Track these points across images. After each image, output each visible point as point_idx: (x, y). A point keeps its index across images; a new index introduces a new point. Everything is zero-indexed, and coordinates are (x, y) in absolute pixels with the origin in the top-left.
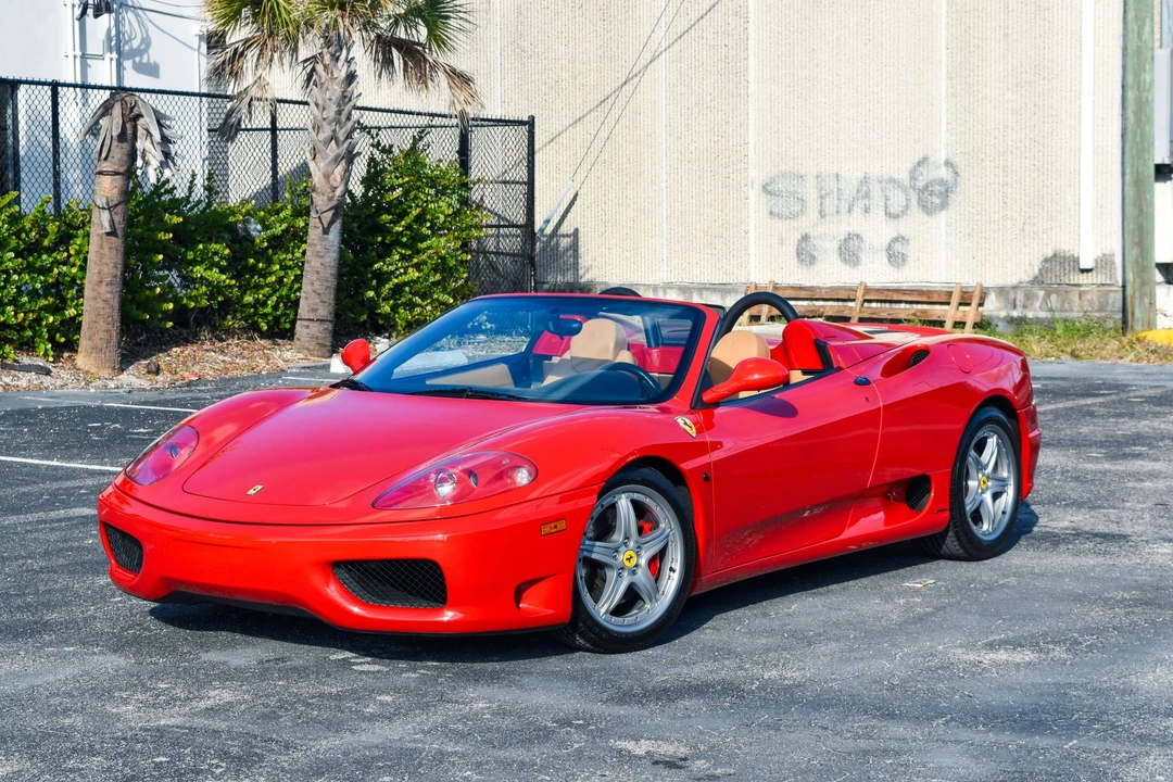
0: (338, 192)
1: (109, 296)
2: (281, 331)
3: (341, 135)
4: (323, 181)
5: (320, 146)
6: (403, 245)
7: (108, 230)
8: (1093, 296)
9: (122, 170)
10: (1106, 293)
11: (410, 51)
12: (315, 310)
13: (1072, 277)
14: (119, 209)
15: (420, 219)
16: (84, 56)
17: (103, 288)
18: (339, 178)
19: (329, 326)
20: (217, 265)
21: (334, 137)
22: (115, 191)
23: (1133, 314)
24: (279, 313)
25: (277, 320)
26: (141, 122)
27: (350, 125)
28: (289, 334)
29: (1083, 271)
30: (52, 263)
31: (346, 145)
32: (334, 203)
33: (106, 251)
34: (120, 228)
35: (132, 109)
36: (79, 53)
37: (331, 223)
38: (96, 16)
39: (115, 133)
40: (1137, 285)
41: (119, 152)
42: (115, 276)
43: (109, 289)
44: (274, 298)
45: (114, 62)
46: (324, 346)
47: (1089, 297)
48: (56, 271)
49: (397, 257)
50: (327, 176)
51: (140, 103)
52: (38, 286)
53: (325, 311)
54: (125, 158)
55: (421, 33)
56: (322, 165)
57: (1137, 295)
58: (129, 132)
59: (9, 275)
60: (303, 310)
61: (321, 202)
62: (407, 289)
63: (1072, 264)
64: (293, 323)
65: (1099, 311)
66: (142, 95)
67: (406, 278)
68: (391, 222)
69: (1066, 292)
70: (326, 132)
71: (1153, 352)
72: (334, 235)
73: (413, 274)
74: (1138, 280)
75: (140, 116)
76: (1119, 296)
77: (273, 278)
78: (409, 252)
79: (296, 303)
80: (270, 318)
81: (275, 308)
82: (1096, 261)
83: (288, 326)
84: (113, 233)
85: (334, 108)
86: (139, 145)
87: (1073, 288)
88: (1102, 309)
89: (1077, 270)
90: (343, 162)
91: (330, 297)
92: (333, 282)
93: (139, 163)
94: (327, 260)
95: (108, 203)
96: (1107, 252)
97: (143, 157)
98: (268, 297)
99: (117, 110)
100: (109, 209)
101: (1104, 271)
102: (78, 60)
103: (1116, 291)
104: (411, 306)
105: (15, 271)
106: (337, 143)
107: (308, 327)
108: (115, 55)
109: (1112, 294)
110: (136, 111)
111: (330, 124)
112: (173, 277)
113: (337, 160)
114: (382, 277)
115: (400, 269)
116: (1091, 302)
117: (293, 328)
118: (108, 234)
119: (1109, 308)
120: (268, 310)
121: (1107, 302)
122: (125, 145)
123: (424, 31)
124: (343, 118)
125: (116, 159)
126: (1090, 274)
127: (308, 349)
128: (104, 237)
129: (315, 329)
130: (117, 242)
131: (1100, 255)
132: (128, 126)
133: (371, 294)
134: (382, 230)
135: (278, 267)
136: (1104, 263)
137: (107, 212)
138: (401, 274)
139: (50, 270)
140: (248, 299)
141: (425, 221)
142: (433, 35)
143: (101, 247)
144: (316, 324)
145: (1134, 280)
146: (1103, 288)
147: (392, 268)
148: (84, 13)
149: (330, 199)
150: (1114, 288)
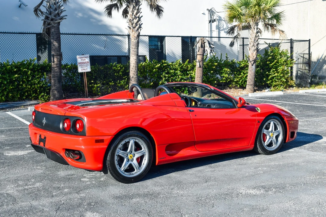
0: (255, 57)
1: (199, 80)
2: (243, 87)
3: (255, 45)
4: (251, 55)
5: (250, 48)
6: (274, 68)
7: (199, 66)
9: (202, 54)
11: (272, 26)
12: (250, 83)
14: (201, 62)
15: (278, 62)
16: (211, 31)
17: (198, 79)
18: (255, 54)
19: (253, 86)
20: (227, 73)
21: (253, 45)
22: (200, 58)
24: (243, 83)
25: (242, 85)
26: (205, 44)
27: (257, 42)
28: (245, 88)
30: (189, 73)
31: (256, 47)
32: (254, 59)
33: (199, 71)
34: (201, 66)
35: (203, 41)
36: (210, 30)
37: (253, 64)
38: (213, 22)
39: (200, 46)
41: (201, 50)
42: (201, 76)
43: (199, 79)
44: (241, 80)
45: (218, 32)
46: (252, 90)
48: (190, 75)
49: (272, 71)
50: (252, 54)
51: (205, 40)
52: (185, 78)
53: (252, 83)
54: (202, 51)
55: (275, 22)
56: (251, 51)
58: (203, 46)
59: (179, 76)
60: (248, 83)
61: (251, 59)
62: (275, 78)
64: (246, 85)
66: (206, 38)
67: (274, 76)
68: (270, 63)
70: (252, 44)
72: (254, 67)
73: (276, 74)
75: (205, 42)
77: (240, 76)
78: (275, 70)
79: (246, 81)
80: (241, 84)
81: (242, 82)
83: (245, 86)
84: (200, 67)
85: (254, 39)
86: (206, 48)
90: (256, 51)
91: (253, 80)
92: (254, 77)
93: (206, 52)
94: (252, 72)
95: (199, 61)
97: (207, 51)
98: (240, 80)
99: (200, 42)
100: (199, 62)
102: (210, 32)
104: (276, 82)
105: (180, 75)
106: (254, 46)
107: (248, 86)
108: (218, 30)
110: (204, 41)
111: (253, 43)
112: (218, 76)
113: (254, 50)
114: (268, 76)
115: (273, 74)
117: (246, 87)
118: (199, 67)
120: (240, 83)
122: (202, 49)
123: (275, 21)
124: (256, 41)
125: (200, 52)
127: (248, 91)
128: (198, 68)
129: (250, 87)
130: (201, 69)
132: (203, 45)
133: (265, 79)
134: (268, 65)
135: (242, 73)
137: (198, 63)
138: (273, 75)
139: (189, 75)
140: (235, 80)
141: (279, 63)
142: (278, 22)
143: (198, 70)
144: (250, 86)
147: (270, 73)
148: (210, 22)
149: (253, 59)
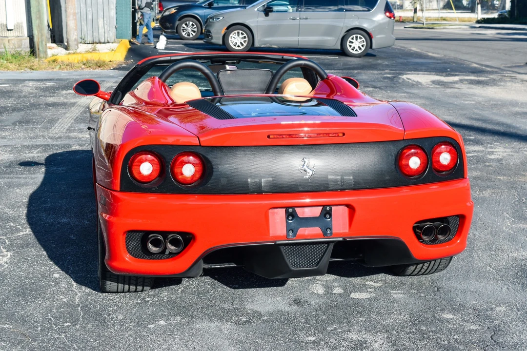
8: (15, 41)
10: (21, 40)
13: (3, 33)
23: (39, 49)
29: (8, 30)
40: (40, 36)
47: (13, 42)
57: (40, 40)
63: (3, 27)
65: (18, 48)
69: (2, 40)
71: (67, 65)
74: (40, 34)
76: (28, 40)
82: (15, 27)
87: (5, 38)
88: (19, 47)
89: (5, 30)
96: (20, 22)
101: (18, 30)
103: (26, 39)
109: (23, 40)
116: (14, 44)
119: (23, 46)
121: (22, 44)
126: (12, 31)
131: (16, 23)
136: (18, 26)
145: (38, 34)
146: (20, 38)
150: (25, 38)
